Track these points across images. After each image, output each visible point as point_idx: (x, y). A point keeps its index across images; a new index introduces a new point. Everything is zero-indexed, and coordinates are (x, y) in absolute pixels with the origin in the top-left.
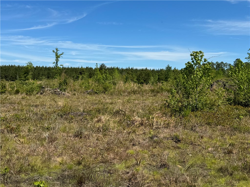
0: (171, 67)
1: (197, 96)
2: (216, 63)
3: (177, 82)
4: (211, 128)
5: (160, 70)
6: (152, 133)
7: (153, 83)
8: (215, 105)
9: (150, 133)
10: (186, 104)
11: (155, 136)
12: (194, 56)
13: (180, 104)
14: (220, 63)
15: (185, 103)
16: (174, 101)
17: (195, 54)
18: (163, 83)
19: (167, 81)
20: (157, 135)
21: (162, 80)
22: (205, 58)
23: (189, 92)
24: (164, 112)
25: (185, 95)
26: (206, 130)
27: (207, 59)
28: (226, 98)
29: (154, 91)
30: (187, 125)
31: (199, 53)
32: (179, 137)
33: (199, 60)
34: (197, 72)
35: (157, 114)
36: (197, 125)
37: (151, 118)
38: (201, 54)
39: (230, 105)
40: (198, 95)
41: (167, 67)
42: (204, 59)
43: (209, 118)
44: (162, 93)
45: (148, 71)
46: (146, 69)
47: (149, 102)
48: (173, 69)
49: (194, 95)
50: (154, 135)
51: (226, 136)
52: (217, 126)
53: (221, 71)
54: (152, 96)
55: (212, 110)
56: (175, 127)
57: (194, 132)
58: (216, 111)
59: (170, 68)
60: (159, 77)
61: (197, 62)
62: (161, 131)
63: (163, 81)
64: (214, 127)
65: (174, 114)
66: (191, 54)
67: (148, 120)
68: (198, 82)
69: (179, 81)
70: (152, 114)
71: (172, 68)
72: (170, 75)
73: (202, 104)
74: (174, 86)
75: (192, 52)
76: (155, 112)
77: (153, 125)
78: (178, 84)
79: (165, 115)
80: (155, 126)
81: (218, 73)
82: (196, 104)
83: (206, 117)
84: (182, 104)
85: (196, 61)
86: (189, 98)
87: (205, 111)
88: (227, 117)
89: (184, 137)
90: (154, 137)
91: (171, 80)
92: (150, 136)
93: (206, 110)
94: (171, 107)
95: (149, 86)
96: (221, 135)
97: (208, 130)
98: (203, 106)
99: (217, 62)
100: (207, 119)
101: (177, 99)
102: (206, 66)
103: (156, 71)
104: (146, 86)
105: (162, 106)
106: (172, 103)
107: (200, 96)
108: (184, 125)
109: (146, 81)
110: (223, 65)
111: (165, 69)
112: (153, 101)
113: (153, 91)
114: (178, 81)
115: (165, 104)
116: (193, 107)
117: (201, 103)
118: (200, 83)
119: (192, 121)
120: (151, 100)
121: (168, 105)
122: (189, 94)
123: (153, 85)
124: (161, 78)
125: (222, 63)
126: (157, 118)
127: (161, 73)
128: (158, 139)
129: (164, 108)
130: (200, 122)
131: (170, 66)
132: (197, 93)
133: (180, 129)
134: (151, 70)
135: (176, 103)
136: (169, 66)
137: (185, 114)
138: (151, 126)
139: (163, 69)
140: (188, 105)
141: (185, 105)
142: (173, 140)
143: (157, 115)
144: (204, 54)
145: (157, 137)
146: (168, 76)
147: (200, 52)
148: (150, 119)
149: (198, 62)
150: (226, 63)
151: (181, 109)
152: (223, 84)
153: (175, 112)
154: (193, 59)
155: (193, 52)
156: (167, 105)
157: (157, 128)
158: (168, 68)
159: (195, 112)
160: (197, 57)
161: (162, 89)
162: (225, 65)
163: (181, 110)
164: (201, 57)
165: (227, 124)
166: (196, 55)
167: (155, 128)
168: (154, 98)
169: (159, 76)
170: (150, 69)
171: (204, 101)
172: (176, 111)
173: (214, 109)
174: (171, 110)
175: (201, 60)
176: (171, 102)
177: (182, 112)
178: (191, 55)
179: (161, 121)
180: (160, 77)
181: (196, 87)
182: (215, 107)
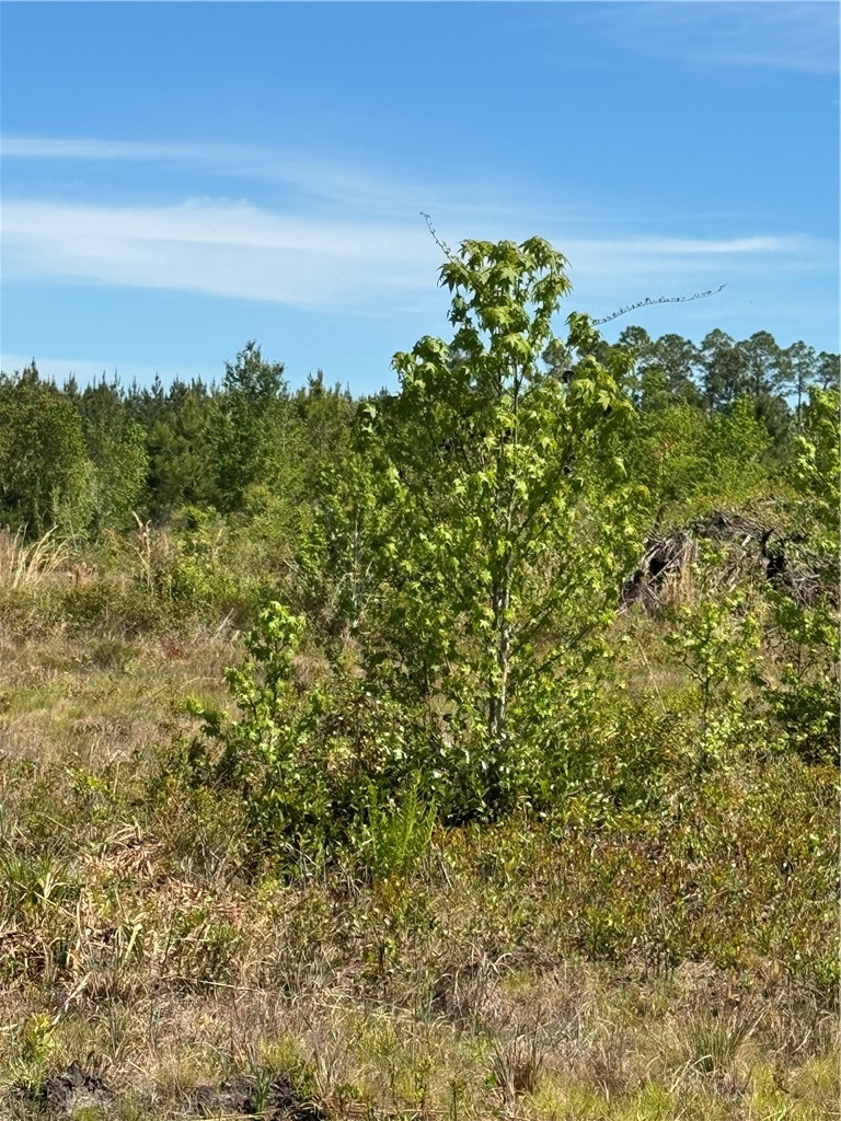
0: (280, 370)
1: (500, 677)
2: (707, 345)
3: (330, 522)
4: (614, 983)
5: (167, 393)
6: (51, 1044)
7: (93, 525)
8: (668, 764)
9: (30, 1046)
10: (399, 753)
11: (80, 1081)
12: (477, 286)
13: (343, 750)
14: (744, 343)
15: (392, 742)
16: (280, 723)
17: (486, 263)
18: (192, 525)
19: (237, 503)
20: (97, 1065)
21: (190, 496)
22: (580, 313)
23: (424, 637)
24: (181, 826)
25: (387, 664)
26: (567, 1009)
27: (593, 316)
28: (773, 697)
29: (97, 609)
30: (396, 961)
31: (520, 264)
32: (307, 1078)
33: (519, 326)
34: (505, 440)
35: (114, 850)
36: (494, 955)
37: (55, 894)
38: (541, 274)
39: (808, 760)
40: (515, 659)
41: (234, 363)
42: (572, 316)
43: (603, 887)
44: (185, 635)
45: (51, 403)
46: (31, 376)
47: (45, 723)
48: (301, 393)
49: (474, 668)
50: (71, 1069)
51: (741, 1064)
52: (675, 963)
53: (750, 421)
54: (72, 666)
55: (637, 810)
56: (286, 981)
57: (461, 1027)
58: (678, 818)
59: (271, 376)
60: (153, 465)
61: (508, 347)
62: (141, 1025)
63: (195, 511)
64: (644, 978)
65: (281, 851)
66: (446, 267)
67: (21, 919)
68: (512, 537)
69: (350, 515)
70: (67, 852)
71: (283, 378)
72: (264, 444)
73: (550, 750)
74: (299, 560)
75: (455, 251)
76: (94, 831)
77: (61, 962)
78: (343, 543)
79: (186, 865)
80: (82, 972)
81: (716, 445)
82: (494, 748)
83: (582, 882)
84: (357, 748)
85: (494, 338)
86: (424, 690)
87: (573, 822)
88: (770, 875)
89: (356, 1079)
90: (70, 1085)
91: (277, 502)
92: (30, 1074)
93: (580, 807)
94: (247, 785)
95: (56, 562)
96: (700, 1051)
97: (585, 1007)
98: (557, 771)
99: (717, 332)
100: (587, 900)
101: (315, 700)
102: (590, 384)
103: (128, 404)
104: (23, 555)
105: (166, 774)
106: (264, 746)
107: (526, 675)
108: (371, 956)
109: (22, 508)
110: (773, 366)
111: (222, 389)
112: (80, 715)
113: (86, 609)
114: (341, 511)
115: (196, 750)
116: (463, 778)
117: (542, 746)
118: (532, 544)
119: (441, 917)
120: (67, 704)
121: (228, 765)
122: (432, 652)
123: (92, 541)
124: (179, 479)
125: (763, 340)
126: (111, 896)
127: (179, 430)
128: (107, 1104)
129: (183, 788)
130: (521, 931)
131: (268, 359)
132: (504, 642)
133: (331, 1000)
134: (81, 390)
135: (303, 739)
136: (258, 355)
137: (386, 849)
138: (46, 974)
139: (199, 388)
140: (417, 759)
141: (392, 761)
142: (253, 1111)
143: (108, 865)
144: (566, 272)
145: (92, 1083)
146: (248, 453)
147: (533, 246)
148: (35, 900)
149: (513, 351)
150: (801, 345)
151: (349, 797)
152: (764, 553)
153: (288, 831)
154: (471, 313)
155: (464, 250)
156: (215, 761)
157: (102, 992)
158: (243, 376)
159: (484, 829)
160: (502, 301)
161: (181, 590)
162: (789, 365)
163: (352, 812)
164: (539, 297)
165: (763, 947)
166: (495, 276)
167: (86, 992)
168: (99, 680)
169: (158, 458)
170: (71, 385)
171: (565, 727)
172: (297, 822)
173: (655, 804)
174: (253, 813)
175: (538, 329)
176: (253, 735)
177: (358, 831)
178: (452, 276)
179: (147, 925)
180: (174, 466)
181: (497, 589)
182: (667, 778)
